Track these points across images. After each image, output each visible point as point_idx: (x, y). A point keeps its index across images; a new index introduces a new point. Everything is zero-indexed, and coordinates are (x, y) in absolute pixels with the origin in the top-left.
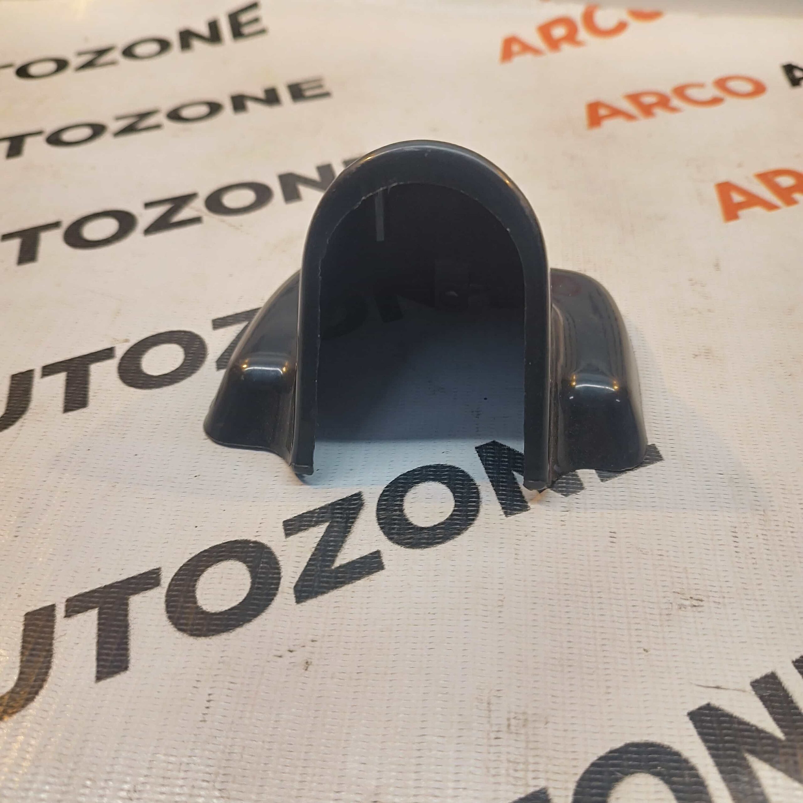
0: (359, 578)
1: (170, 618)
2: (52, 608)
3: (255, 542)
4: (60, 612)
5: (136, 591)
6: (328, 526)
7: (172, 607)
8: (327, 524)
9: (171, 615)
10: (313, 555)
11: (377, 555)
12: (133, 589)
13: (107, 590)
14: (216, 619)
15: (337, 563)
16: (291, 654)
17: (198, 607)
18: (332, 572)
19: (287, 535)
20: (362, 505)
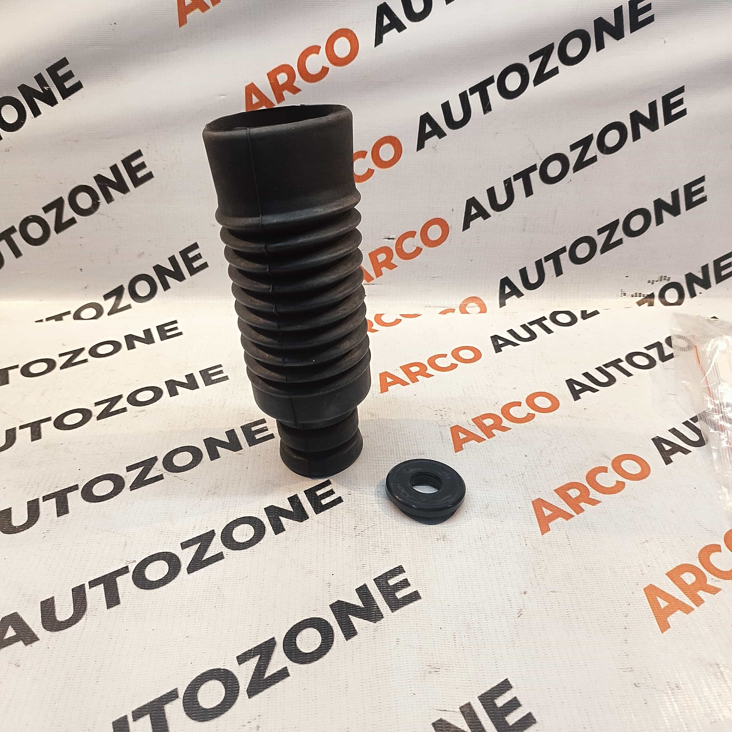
0: (278, 682)
1: (187, 714)
2: (126, 717)
3: (224, 669)
4: (130, 719)
5: (167, 702)
6: (260, 658)
7: (187, 708)
8: (259, 656)
9: (188, 712)
10: (254, 673)
11: (285, 669)
12: (166, 701)
13: (152, 704)
14: (210, 712)
15: (266, 676)
16: (249, 724)
17: (200, 707)
18: (265, 680)
19: (240, 664)
20: (276, 643)
